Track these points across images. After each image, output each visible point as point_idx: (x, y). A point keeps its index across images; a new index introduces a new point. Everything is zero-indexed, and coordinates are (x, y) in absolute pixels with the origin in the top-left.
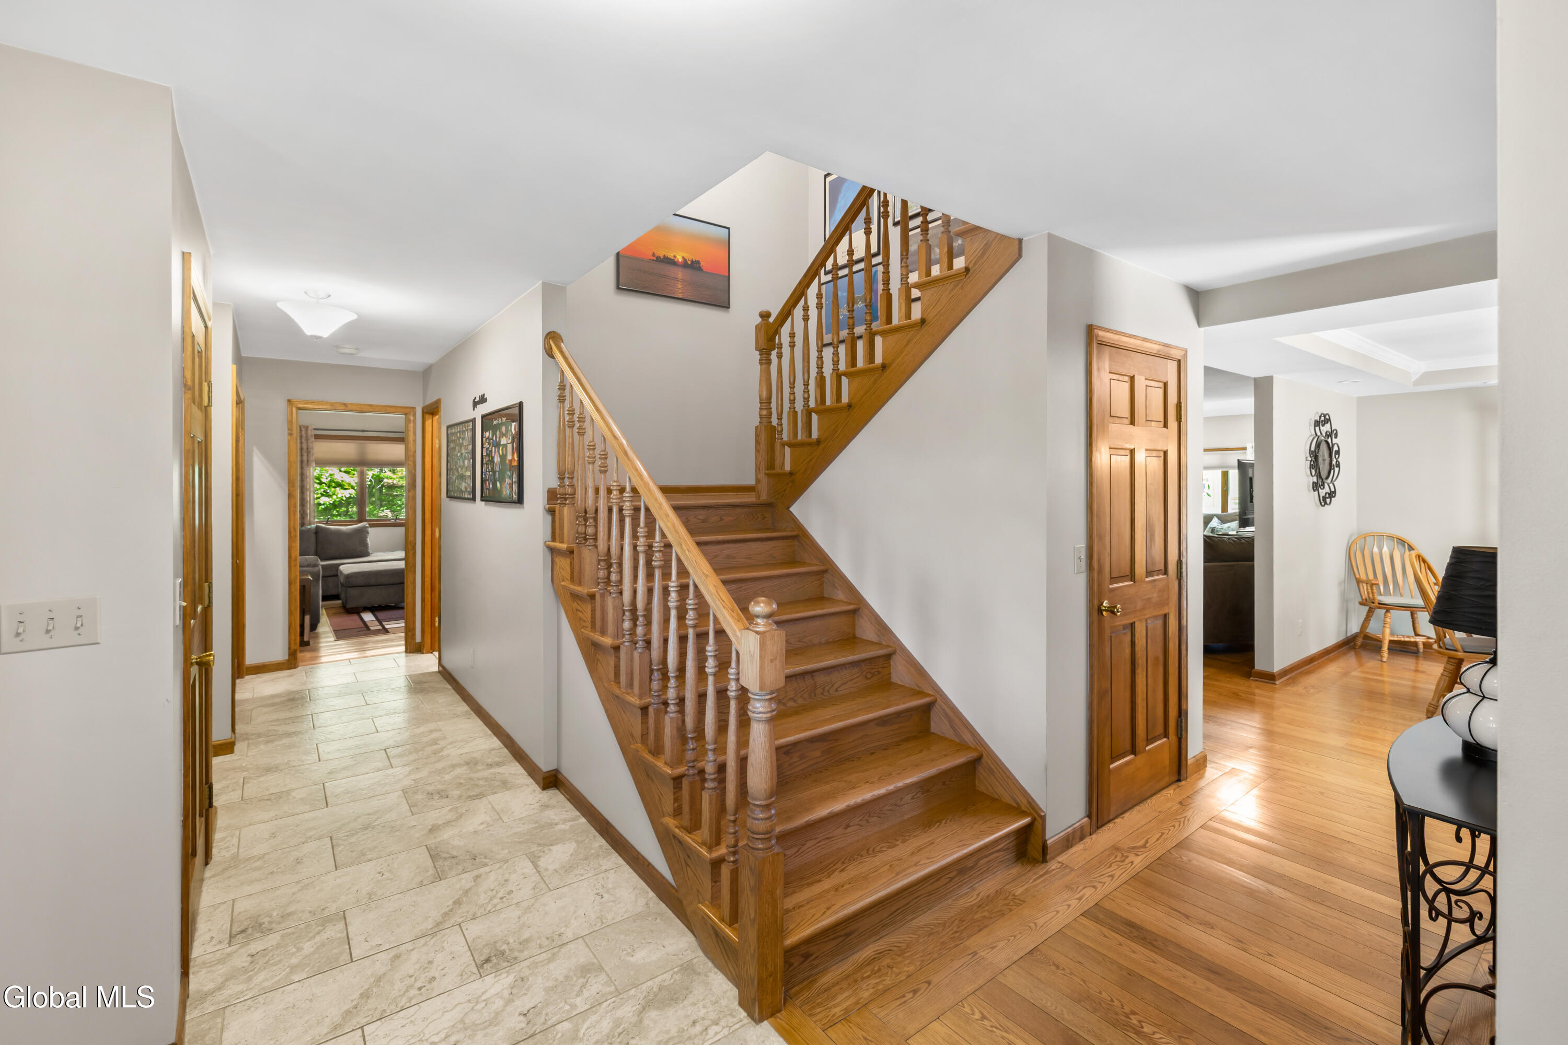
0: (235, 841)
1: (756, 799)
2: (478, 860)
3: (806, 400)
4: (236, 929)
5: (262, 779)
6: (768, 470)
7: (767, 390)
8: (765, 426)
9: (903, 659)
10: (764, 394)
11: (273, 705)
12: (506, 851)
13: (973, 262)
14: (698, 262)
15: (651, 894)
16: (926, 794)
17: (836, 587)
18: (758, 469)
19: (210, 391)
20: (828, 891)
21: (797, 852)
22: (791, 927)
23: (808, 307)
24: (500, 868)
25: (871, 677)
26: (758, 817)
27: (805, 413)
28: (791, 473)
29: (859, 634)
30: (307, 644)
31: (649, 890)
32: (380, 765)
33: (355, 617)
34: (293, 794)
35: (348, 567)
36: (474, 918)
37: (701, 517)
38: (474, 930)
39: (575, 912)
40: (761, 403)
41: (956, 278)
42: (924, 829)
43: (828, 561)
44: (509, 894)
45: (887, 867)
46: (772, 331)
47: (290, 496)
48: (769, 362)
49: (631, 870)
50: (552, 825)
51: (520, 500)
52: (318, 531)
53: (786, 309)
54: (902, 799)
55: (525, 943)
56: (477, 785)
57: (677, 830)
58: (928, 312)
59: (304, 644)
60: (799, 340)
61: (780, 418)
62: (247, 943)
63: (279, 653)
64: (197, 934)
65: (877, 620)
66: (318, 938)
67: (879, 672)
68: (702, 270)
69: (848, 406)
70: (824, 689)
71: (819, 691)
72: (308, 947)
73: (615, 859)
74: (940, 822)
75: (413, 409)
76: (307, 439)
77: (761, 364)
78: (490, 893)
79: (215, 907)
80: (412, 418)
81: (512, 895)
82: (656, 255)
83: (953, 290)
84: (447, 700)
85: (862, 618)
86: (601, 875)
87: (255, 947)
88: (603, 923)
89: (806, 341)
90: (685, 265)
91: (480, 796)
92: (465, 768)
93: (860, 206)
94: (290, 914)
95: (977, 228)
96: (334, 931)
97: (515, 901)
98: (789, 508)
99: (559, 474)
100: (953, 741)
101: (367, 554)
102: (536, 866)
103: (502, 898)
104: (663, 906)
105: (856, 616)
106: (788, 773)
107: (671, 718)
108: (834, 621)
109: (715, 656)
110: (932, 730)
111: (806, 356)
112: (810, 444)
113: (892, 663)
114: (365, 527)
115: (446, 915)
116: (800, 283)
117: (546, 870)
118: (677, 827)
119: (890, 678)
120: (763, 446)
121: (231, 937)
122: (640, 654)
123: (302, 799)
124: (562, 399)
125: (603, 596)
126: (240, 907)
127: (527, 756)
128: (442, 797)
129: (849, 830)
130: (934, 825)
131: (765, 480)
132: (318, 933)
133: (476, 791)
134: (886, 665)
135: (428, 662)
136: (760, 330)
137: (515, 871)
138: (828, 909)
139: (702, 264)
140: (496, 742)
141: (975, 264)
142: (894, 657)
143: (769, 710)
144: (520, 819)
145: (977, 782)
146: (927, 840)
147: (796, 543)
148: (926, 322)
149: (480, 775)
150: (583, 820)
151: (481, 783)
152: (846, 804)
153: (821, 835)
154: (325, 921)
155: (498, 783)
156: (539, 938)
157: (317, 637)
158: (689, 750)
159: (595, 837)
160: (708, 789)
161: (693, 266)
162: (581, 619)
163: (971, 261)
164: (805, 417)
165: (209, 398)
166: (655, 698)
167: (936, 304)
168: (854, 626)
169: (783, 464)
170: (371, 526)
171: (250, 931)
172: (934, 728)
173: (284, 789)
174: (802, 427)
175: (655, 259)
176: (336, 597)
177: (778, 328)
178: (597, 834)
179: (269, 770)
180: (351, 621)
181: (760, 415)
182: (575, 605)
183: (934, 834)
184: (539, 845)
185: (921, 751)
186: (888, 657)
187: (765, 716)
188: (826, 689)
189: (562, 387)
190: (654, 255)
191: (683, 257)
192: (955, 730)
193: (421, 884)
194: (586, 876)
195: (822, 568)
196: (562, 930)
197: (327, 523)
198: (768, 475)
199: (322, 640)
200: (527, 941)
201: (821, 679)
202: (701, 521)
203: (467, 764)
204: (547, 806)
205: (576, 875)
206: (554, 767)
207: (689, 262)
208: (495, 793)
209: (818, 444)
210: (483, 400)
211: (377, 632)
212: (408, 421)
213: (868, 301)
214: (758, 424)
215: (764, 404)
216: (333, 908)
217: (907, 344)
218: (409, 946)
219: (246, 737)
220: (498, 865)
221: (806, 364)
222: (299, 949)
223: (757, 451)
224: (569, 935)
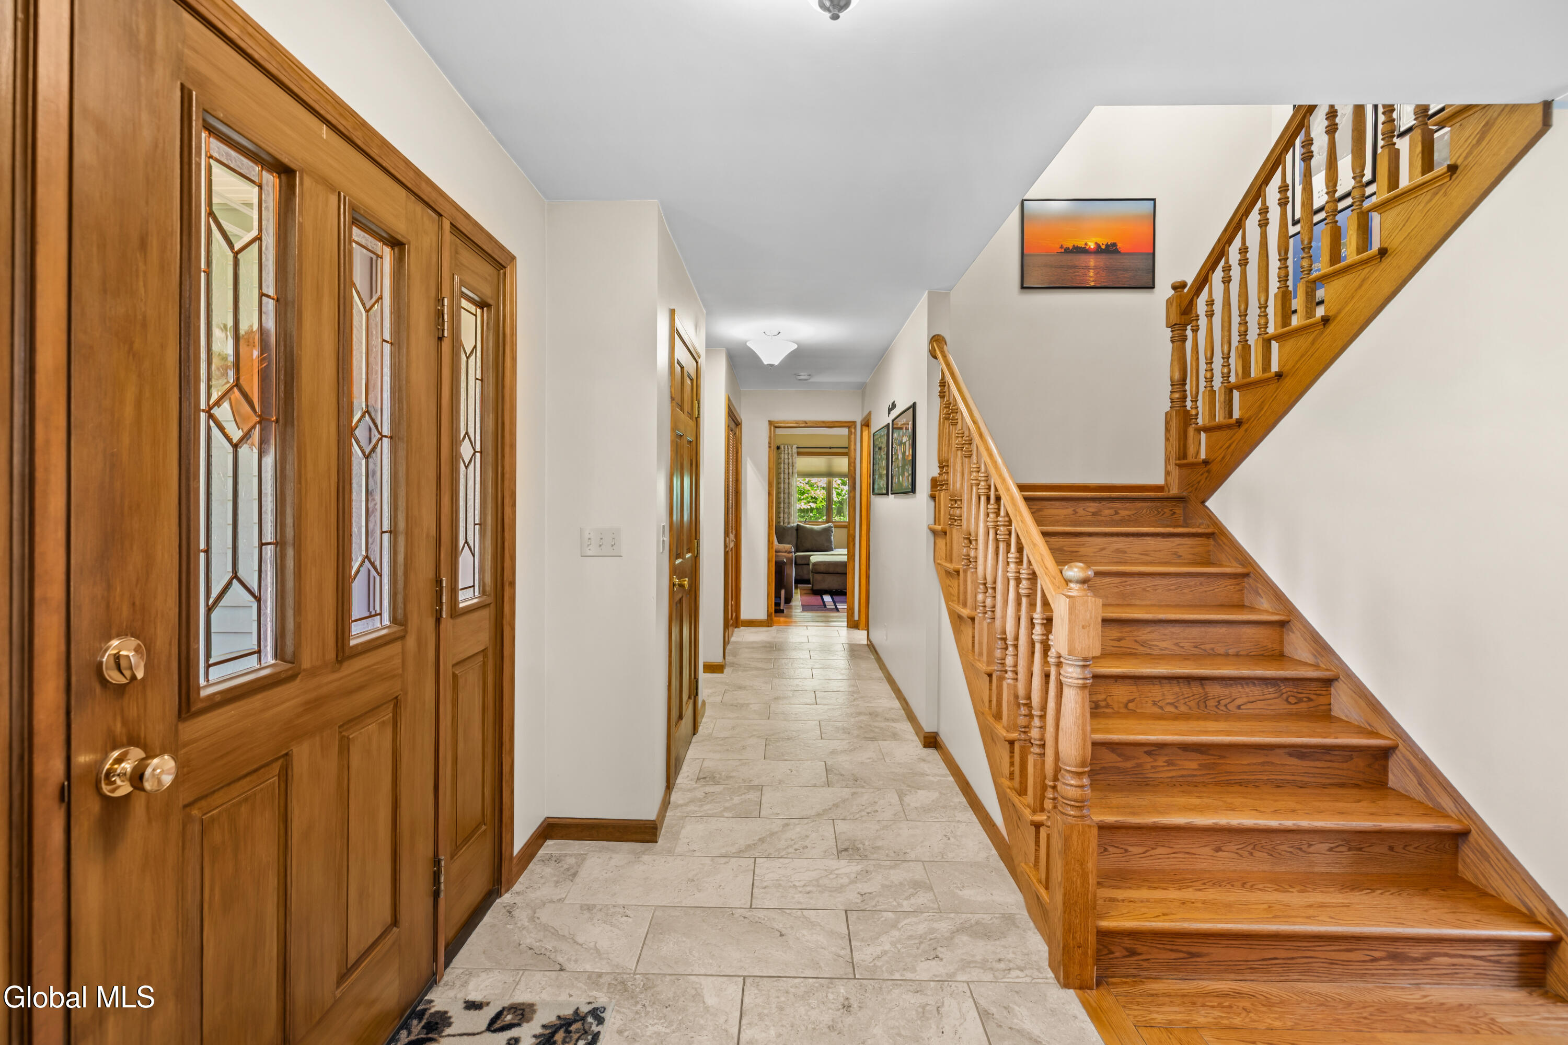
0: (712, 726)
1: (1065, 764)
2: (858, 782)
3: (1226, 376)
4: (701, 775)
5: (735, 692)
6: (1179, 459)
7: (1180, 370)
8: (1176, 411)
9: (1349, 688)
10: (1177, 376)
11: (753, 648)
12: (881, 782)
13: (1464, 155)
14: (1114, 245)
15: (994, 852)
16: (1355, 852)
17: (1259, 595)
18: (1167, 460)
19: (699, 408)
20: (1171, 901)
21: (1144, 853)
22: (1112, 914)
23: (1230, 266)
24: (873, 792)
25: (1296, 703)
26: (1067, 782)
27: (1223, 391)
28: (1206, 462)
29: (1288, 650)
30: (782, 611)
31: (993, 848)
32: (808, 701)
33: (819, 597)
34: (751, 706)
35: (816, 558)
36: (844, 819)
37: (1093, 510)
38: (842, 826)
39: (922, 842)
40: (1172, 385)
41: (1434, 183)
42: (1342, 889)
43: (1250, 563)
44: (874, 812)
45: (1265, 906)
46: (1186, 302)
47: (769, 494)
48: (1184, 339)
49: (981, 828)
50: (923, 774)
51: (913, 490)
52: (798, 528)
53: (1202, 273)
54: (1310, 845)
55: (876, 849)
56: (873, 731)
57: (1008, 790)
58: (1392, 237)
59: (778, 611)
60: (1218, 307)
61: (1195, 401)
62: (704, 785)
63: (762, 615)
64: (681, 772)
65: (1313, 636)
66: (743, 797)
67: (1310, 700)
68: (1119, 252)
69: (1276, 376)
70: (1219, 702)
71: (1211, 703)
72: (736, 800)
73: (970, 815)
74: (1373, 890)
75: (855, 423)
76: (792, 456)
77: (1173, 342)
78: (861, 807)
79: (694, 760)
80: (853, 431)
81: (877, 814)
82: (1065, 247)
83: (1431, 200)
84: (870, 665)
85: (1293, 632)
86: (953, 824)
87: (708, 789)
88: (943, 857)
89: (1226, 307)
90: (1099, 250)
91: (873, 739)
92: (867, 717)
93: (1296, 129)
94: (731, 777)
95: (1467, 108)
96: (753, 796)
97: (877, 818)
98: (1203, 502)
99: (939, 463)
100: (1422, 803)
101: (832, 550)
102: (901, 800)
103: (868, 813)
104: (1002, 864)
105: (1285, 630)
106: (1151, 775)
107: (1008, 684)
108: (1249, 631)
109: (1042, 624)
110: (1390, 784)
111: (1226, 324)
112: (1229, 427)
113: (1333, 691)
114: (830, 527)
115: (825, 811)
116: (1219, 240)
117: (909, 805)
118: (1009, 788)
119: (1330, 710)
120: (1174, 433)
121: (698, 779)
122: (989, 623)
123: (755, 710)
124: (942, 395)
125: (965, 571)
126: (706, 764)
127: (915, 717)
128: (845, 733)
129: (1220, 854)
130: (1362, 890)
131: (1175, 472)
132: (744, 794)
133: (872, 735)
134: (1324, 693)
135: (860, 636)
136: (1171, 304)
137: (884, 798)
138: (1164, 915)
139: (1119, 245)
140: (896, 704)
141: (1466, 158)
142: (1336, 684)
143: (1081, 676)
144: (899, 764)
145: (1460, 867)
146: (1340, 901)
147: (1212, 542)
148: (1389, 252)
149: (876, 724)
150: (951, 779)
151: (877, 730)
152: (1214, 821)
153: (1180, 846)
154: (751, 788)
155: (889, 734)
156: (888, 849)
157: (790, 608)
158: (1021, 715)
159: (957, 794)
160: (1034, 753)
161: (1110, 249)
162: (951, 594)
163: (1460, 155)
164: (1223, 396)
165: (699, 411)
166: (999, 665)
167: (1404, 225)
168: (1282, 642)
169: (1198, 452)
170: (836, 527)
171: (708, 779)
172: (1392, 781)
173: (746, 702)
174: (1220, 408)
175: (1063, 251)
176: (807, 582)
177: (1193, 298)
178: (960, 792)
179: (741, 688)
180: (815, 600)
181: (1171, 399)
182: (948, 582)
183: (1357, 898)
184: (909, 786)
185: (1359, 801)
186: (1328, 682)
187: (1076, 681)
188: (1223, 702)
189: (943, 384)
190: (1062, 247)
191: (1096, 243)
192: (1425, 790)
193: (815, 786)
194: (940, 820)
195: (1240, 570)
196: (908, 851)
197: (805, 522)
198: (1180, 466)
199: (794, 611)
200: (879, 848)
201: (1215, 690)
202: (1091, 514)
203: (871, 714)
204: (924, 760)
205: (932, 817)
206: (935, 731)
207: (1103, 247)
208: (885, 740)
209: (1239, 426)
210: (894, 406)
211: (831, 610)
212: (850, 433)
213: (1306, 242)
214: (1168, 409)
215: (1175, 387)
216: (755, 783)
217: (1360, 286)
218: (796, 821)
219: (732, 665)
220: (872, 790)
221: (1226, 333)
222: (732, 799)
223: (1167, 439)
224: (912, 855)
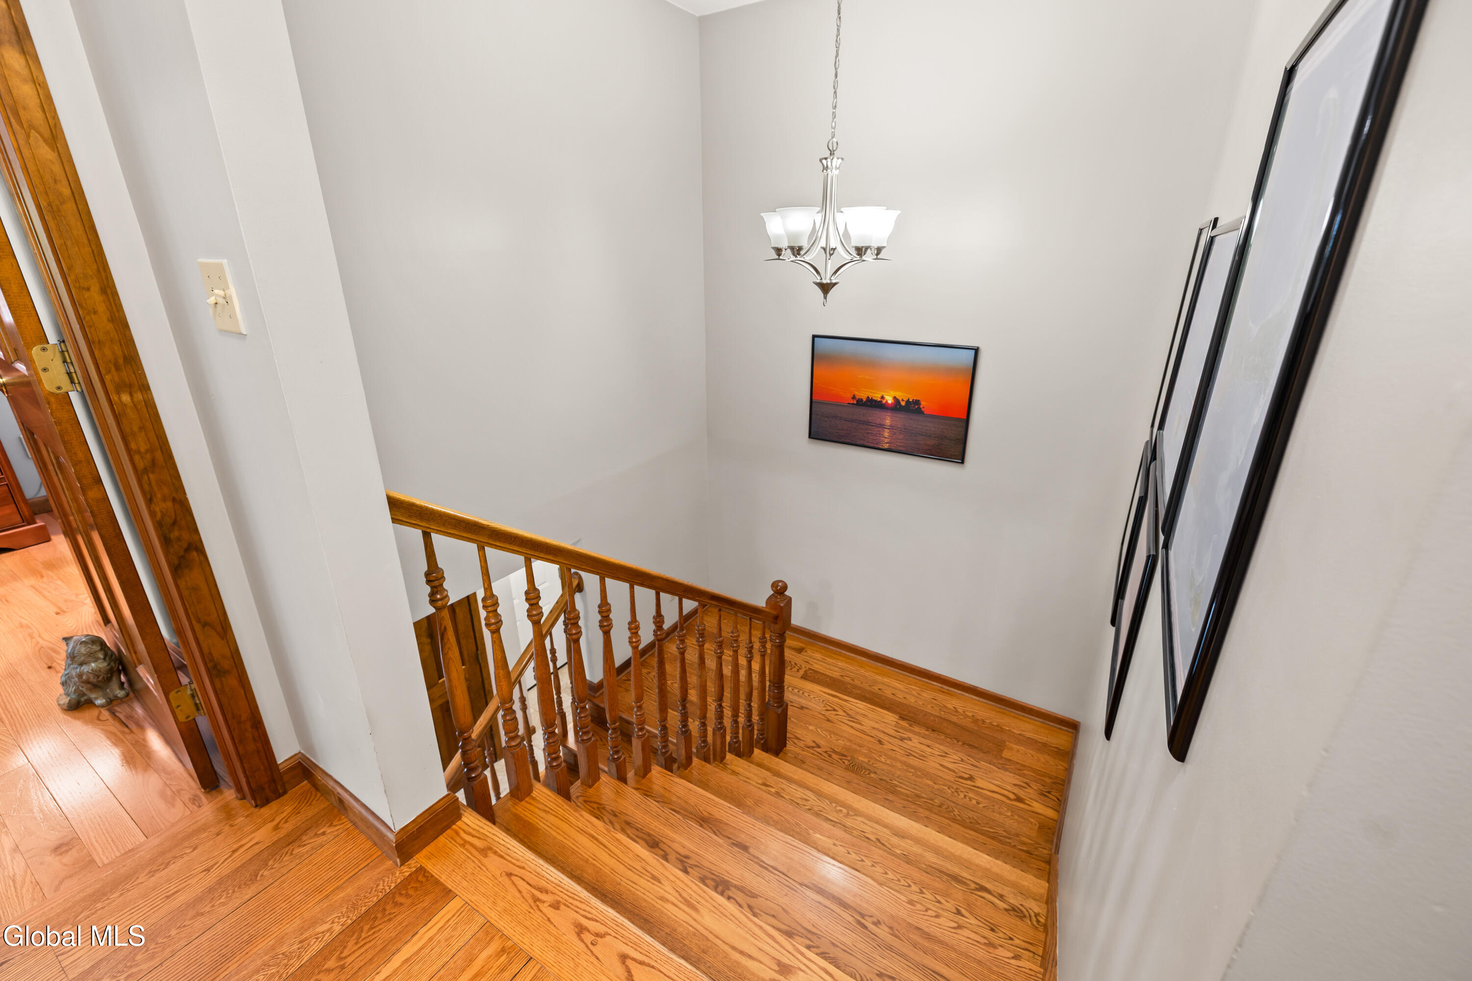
14: (917, 402)
68: (923, 413)
82: (857, 398)
90: (897, 406)
139: (923, 403)
161: (912, 408)
175: (855, 402)
190: (854, 397)
191: (895, 398)
207: (903, 404)
